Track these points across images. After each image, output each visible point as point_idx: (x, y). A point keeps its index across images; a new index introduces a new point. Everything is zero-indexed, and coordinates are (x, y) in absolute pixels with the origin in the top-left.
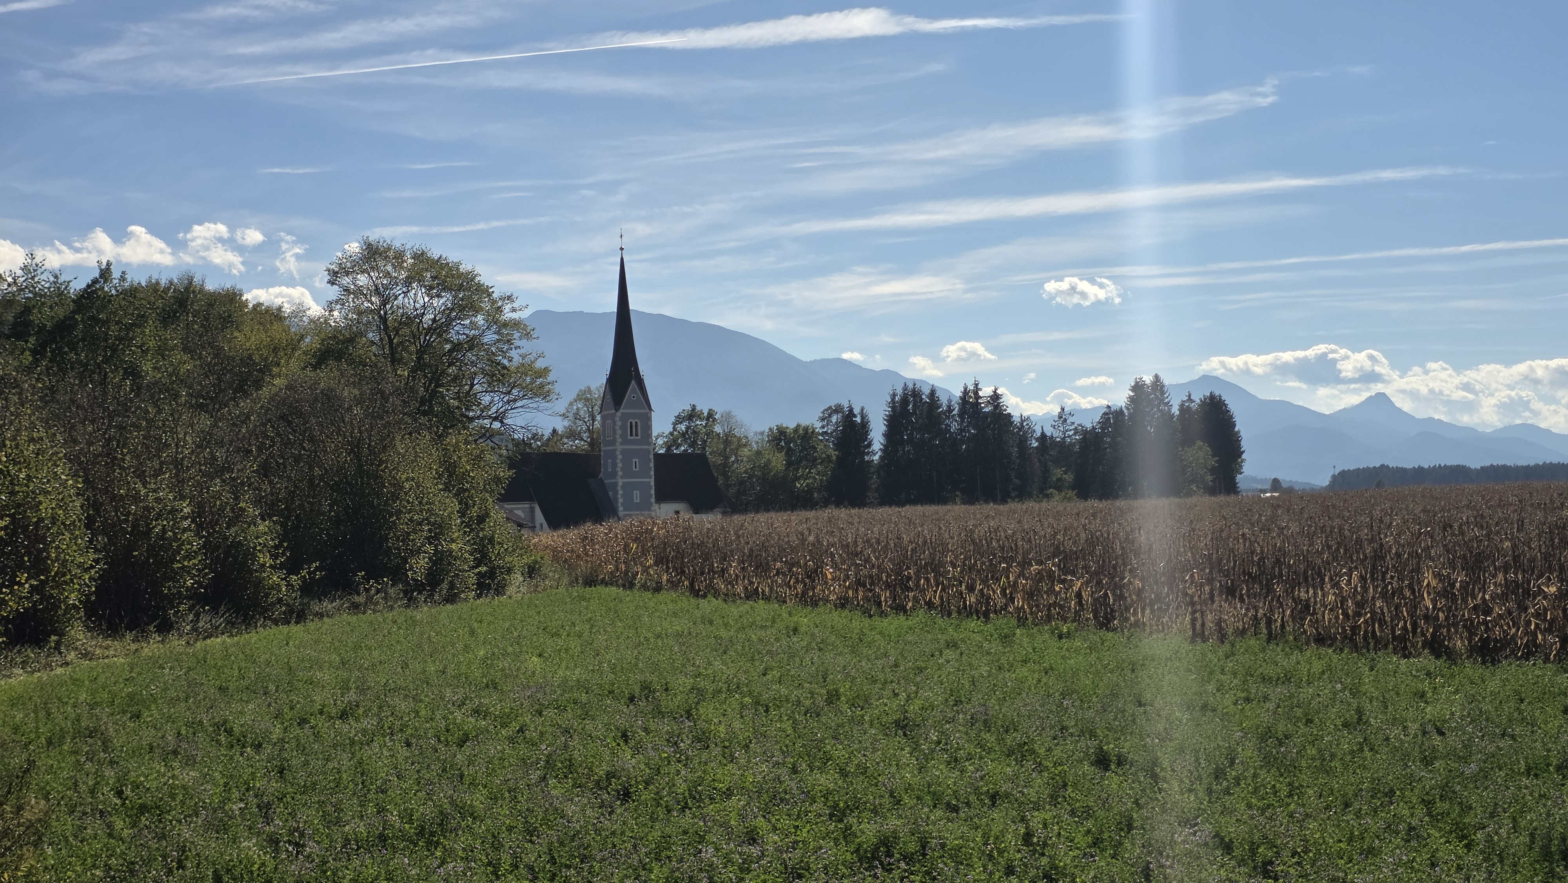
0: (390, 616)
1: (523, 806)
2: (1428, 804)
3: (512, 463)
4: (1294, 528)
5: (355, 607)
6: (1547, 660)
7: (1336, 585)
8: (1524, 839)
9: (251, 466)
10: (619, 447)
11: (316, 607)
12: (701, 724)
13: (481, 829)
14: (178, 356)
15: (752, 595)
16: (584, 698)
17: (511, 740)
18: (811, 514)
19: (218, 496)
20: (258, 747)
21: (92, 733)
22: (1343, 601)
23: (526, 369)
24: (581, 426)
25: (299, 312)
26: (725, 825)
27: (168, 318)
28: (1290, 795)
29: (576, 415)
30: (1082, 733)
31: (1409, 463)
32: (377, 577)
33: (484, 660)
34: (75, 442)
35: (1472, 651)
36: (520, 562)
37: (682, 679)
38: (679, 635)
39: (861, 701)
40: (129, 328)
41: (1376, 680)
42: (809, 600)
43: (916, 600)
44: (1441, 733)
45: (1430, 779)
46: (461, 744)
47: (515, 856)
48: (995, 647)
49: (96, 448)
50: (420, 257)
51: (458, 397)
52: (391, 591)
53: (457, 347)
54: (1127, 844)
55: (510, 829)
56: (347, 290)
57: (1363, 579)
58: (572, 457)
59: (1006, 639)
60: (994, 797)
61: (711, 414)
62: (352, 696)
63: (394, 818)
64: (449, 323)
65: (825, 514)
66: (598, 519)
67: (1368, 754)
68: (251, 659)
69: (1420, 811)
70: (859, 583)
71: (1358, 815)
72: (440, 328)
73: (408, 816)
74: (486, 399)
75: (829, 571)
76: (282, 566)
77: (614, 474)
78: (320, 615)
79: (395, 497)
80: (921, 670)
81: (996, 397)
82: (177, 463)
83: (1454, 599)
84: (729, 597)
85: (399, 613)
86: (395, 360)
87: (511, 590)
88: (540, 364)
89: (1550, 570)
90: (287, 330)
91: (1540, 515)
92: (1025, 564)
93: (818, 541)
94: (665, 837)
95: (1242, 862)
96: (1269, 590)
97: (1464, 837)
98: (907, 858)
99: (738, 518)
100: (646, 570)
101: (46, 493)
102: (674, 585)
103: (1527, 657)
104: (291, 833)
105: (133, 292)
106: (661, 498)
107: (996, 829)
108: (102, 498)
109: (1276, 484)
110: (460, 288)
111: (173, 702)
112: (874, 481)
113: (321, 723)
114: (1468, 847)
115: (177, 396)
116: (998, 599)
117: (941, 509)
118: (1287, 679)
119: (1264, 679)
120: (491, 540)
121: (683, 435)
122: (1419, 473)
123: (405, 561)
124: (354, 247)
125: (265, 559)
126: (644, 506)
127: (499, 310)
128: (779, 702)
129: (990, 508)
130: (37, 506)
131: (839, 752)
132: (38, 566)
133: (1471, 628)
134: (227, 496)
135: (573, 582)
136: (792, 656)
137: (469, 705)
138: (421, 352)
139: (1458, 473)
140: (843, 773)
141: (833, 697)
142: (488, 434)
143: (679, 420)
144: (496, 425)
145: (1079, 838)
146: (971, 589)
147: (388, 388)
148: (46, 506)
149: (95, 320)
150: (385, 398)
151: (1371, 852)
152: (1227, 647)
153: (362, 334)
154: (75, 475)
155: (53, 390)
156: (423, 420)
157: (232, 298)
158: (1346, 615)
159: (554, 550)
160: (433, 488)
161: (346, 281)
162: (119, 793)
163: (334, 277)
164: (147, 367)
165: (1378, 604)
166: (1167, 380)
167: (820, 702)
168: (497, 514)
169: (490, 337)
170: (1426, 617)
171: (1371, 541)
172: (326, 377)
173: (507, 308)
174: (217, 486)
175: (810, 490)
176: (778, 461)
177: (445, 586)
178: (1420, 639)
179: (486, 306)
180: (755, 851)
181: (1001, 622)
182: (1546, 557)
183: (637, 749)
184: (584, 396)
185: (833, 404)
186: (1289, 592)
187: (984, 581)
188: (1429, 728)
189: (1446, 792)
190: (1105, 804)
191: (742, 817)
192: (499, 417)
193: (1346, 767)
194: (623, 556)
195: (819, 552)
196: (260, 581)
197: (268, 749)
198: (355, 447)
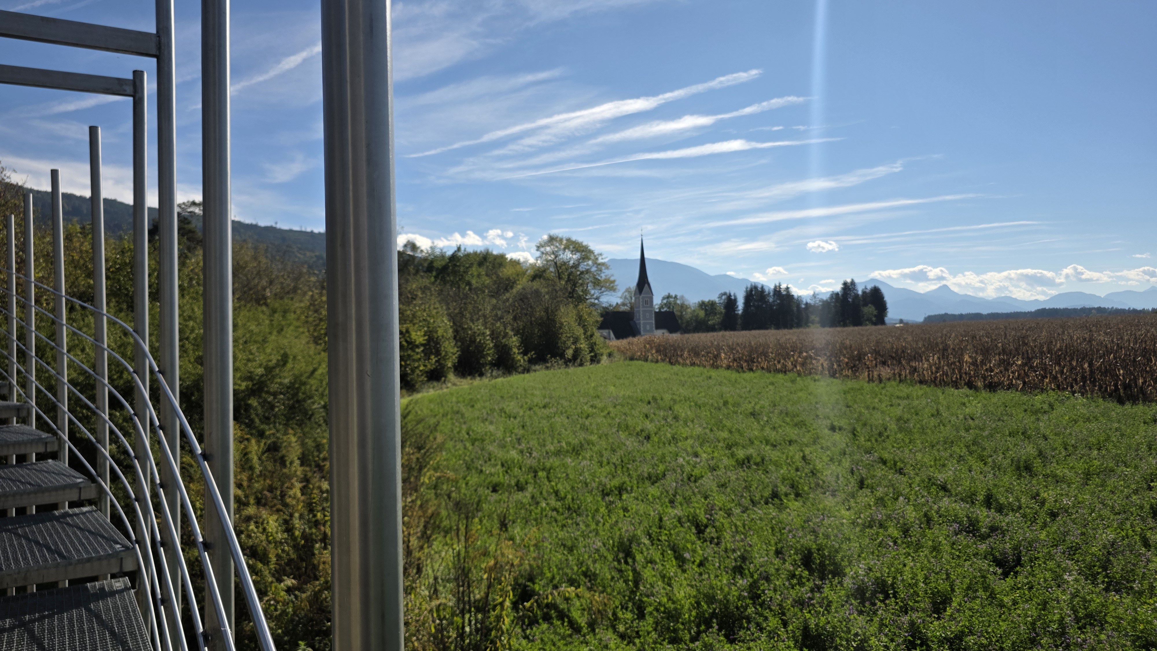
0: (559, 371)
1: (611, 440)
2: (967, 447)
3: (602, 315)
4: (910, 338)
5: (547, 368)
6: (1017, 390)
7: (928, 360)
8: (1009, 461)
9: (510, 317)
10: (641, 309)
11: (533, 367)
12: (676, 412)
13: (595, 449)
14: (484, 278)
15: (693, 364)
16: (631, 402)
17: (605, 417)
18: (715, 334)
19: (499, 328)
20: (515, 418)
21: (458, 412)
22: (931, 367)
23: (607, 280)
24: (627, 302)
25: (526, 262)
26: (686, 450)
27: (480, 264)
28: (910, 443)
29: (626, 298)
30: (825, 418)
31: (957, 312)
32: (555, 357)
33: (594, 387)
34: (449, 309)
35: (985, 387)
36: (605, 351)
37: (667, 395)
38: (666, 379)
39: (737, 405)
40: (467, 268)
41: (945, 398)
42: (716, 367)
43: (757, 366)
44: (973, 419)
45: (969, 437)
46: (587, 418)
47: (608, 459)
48: (789, 384)
49: (457, 311)
50: (569, 240)
51: (582, 291)
52: (560, 362)
53: (582, 273)
54: (843, 460)
55: (606, 449)
56: (543, 253)
57: (939, 358)
58: (624, 313)
59: (793, 381)
60: (791, 442)
61: (676, 297)
62: (547, 400)
63: (564, 444)
64: (579, 264)
65: (721, 333)
66: (634, 335)
67: (942, 427)
68: (512, 386)
69: (964, 450)
70: (735, 360)
71: (938, 450)
72: (576, 266)
73: (568, 444)
74: (592, 292)
75: (723, 355)
76: (521, 353)
77: (639, 319)
78: (535, 371)
79: (561, 328)
80: (759, 393)
81: (788, 288)
82: (484, 316)
83: (977, 366)
84: (684, 365)
85: (563, 370)
86: (560, 278)
87: (602, 362)
88: (612, 279)
89: (1019, 355)
90: (521, 268)
91: (1013, 333)
92: (801, 353)
93: (719, 344)
94: (663, 454)
95: (891, 469)
96: (900, 362)
97: (983, 460)
98: (757, 464)
99: (687, 336)
100: (652, 355)
101: (440, 327)
102: (663, 360)
103: (1008, 389)
104: (527, 449)
105: (468, 255)
106: (658, 327)
107: (791, 454)
108: (459, 329)
109: (901, 321)
110: (583, 251)
111: (484, 402)
112: (739, 321)
113: (536, 409)
114: (985, 464)
115: (484, 292)
116: (789, 365)
117: (766, 332)
118: (908, 397)
119: (898, 397)
120: (595, 344)
121: (665, 304)
122: (961, 316)
123: (564, 351)
124: (545, 237)
125: (515, 350)
126: (651, 331)
127: (597, 259)
128: (705, 405)
129: (786, 331)
130: (437, 332)
131: (729, 424)
132: (438, 353)
133: (984, 378)
134: (502, 328)
135: (626, 359)
136: (709, 388)
137: (589, 404)
138: (569, 275)
139: (977, 316)
140: (731, 432)
141: (726, 403)
142: (593, 305)
143: (664, 298)
144: (596, 301)
145: (824, 458)
146: (779, 362)
147: (558, 288)
148: (440, 332)
149: (455, 265)
150: (557, 292)
151: (944, 465)
152: (882, 385)
153: (548, 269)
154: (450, 321)
155: (442, 291)
156: (570, 300)
157: (502, 257)
158: (932, 373)
159: (618, 347)
160: (574, 325)
161: (542, 249)
162: (468, 434)
163: (538, 248)
164: (474, 282)
165: (945, 368)
166: (857, 281)
167: (721, 405)
168: (597, 334)
169: (594, 269)
170: (966, 373)
171: (942, 343)
172: (536, 284)
173: (600, 258)
174: (498, 324)
175: (714, 325)
176: (702, 314)
177: (579, 360)
178: (963, 382)
179: (592, 257)
180: (698, 460)
181: (790, 375)
182: (1016, 349)
183: (652, 421)
184: (628, 290)
185: (723, 291)
186: (908, 363)
187: (784, 359)
188: (968, 417)
189: (975, 443)
190: (834, 445)
191: (692, 447)
192: (597, 298)
193: (933, 432)
194: (643, 350)
195: (719, 348)
196: (514, 358)
197: (518, 419)
198: (546, 310)
